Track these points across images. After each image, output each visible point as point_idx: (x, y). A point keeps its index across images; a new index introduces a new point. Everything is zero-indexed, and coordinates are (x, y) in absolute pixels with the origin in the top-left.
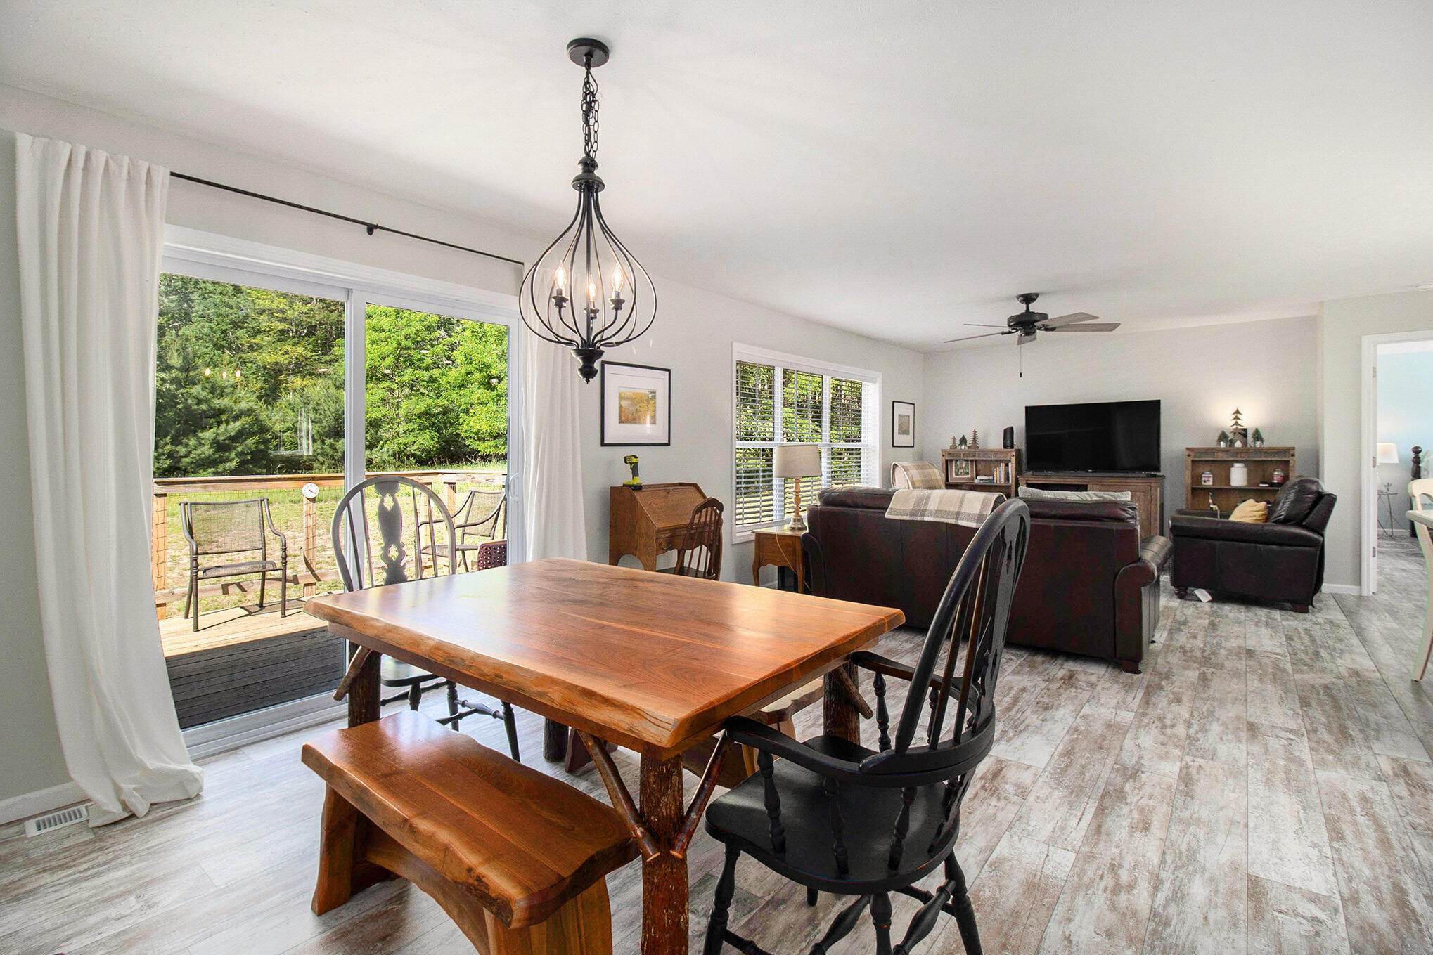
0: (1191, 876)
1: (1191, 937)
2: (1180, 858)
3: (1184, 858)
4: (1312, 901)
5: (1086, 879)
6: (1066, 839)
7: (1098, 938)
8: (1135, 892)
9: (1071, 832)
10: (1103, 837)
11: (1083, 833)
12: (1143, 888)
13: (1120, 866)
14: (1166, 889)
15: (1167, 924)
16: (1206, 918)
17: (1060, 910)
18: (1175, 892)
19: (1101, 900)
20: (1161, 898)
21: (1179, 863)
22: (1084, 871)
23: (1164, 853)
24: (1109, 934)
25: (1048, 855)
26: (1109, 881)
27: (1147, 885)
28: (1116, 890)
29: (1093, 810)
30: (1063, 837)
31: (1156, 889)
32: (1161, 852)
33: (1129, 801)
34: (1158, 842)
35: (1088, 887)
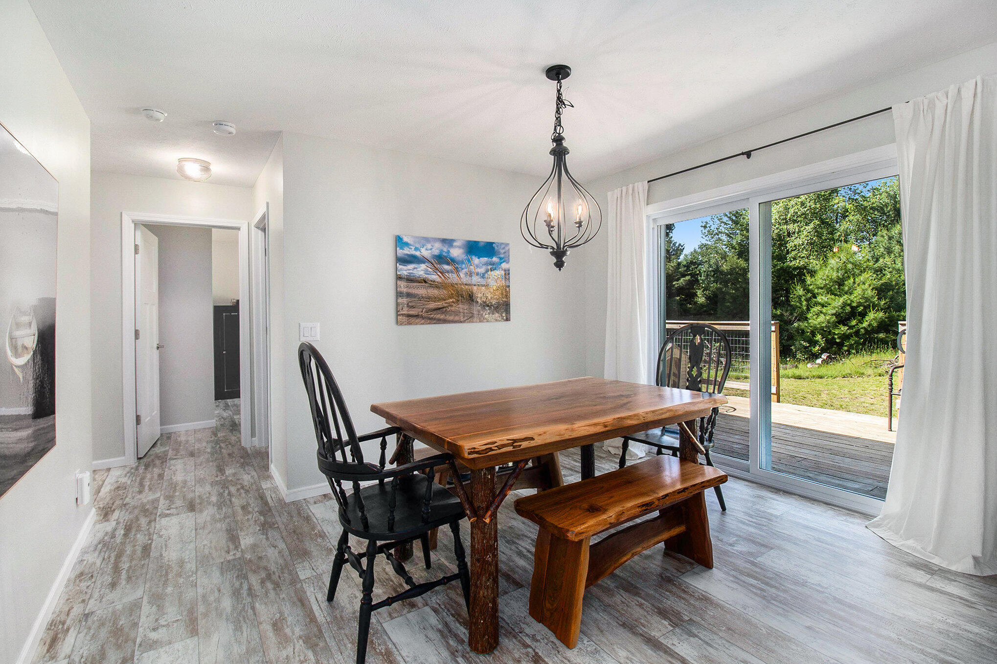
0: (234, 608)
1: (225, 577)
2: (244, 618)
3: (241, 619)
4: (155, 642)
5: (286, 572)
6: (313, 583)
7: (264, 554)
8: (259, 581)
9: (314, 590)
10: (295, 599)
11: (308, 594)
12: (256, 586)
13: (274, 589)
14: (244, 592)
15: (237, 577)
16: (219, 591)
17: (287, 553)
18: (239, 593)
19: (273, 567)
20: (245, 586)
21: (243, 613)
22: (290, 574)
23: (255, 614)
24: (260, 558)
25: (313, 569)
26: (275, 577)
27: (255, 588)
28: (269, 576)
29: (317, 614)
30: (315, 584)
31: (250, 589)
32: (257, 614)
33: (301, 642)
34: (262, 619)
35: (282, 569)
